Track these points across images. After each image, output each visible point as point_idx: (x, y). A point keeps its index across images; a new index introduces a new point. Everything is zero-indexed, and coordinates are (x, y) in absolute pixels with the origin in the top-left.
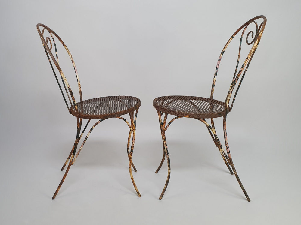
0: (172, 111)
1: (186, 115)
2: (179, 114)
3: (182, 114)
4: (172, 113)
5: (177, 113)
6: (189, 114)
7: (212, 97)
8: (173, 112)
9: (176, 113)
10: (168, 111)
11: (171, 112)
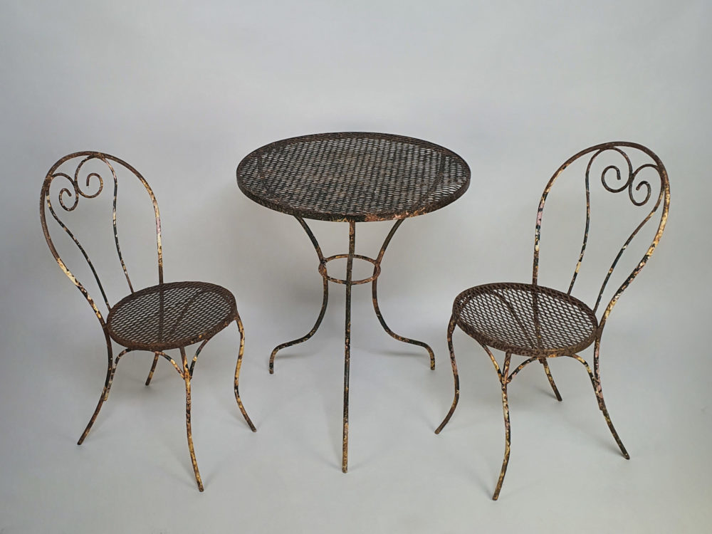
1: (552, 353)
3: (544, 353)
4: (523, 353)
7: (535, 280)
8: (525, 352)
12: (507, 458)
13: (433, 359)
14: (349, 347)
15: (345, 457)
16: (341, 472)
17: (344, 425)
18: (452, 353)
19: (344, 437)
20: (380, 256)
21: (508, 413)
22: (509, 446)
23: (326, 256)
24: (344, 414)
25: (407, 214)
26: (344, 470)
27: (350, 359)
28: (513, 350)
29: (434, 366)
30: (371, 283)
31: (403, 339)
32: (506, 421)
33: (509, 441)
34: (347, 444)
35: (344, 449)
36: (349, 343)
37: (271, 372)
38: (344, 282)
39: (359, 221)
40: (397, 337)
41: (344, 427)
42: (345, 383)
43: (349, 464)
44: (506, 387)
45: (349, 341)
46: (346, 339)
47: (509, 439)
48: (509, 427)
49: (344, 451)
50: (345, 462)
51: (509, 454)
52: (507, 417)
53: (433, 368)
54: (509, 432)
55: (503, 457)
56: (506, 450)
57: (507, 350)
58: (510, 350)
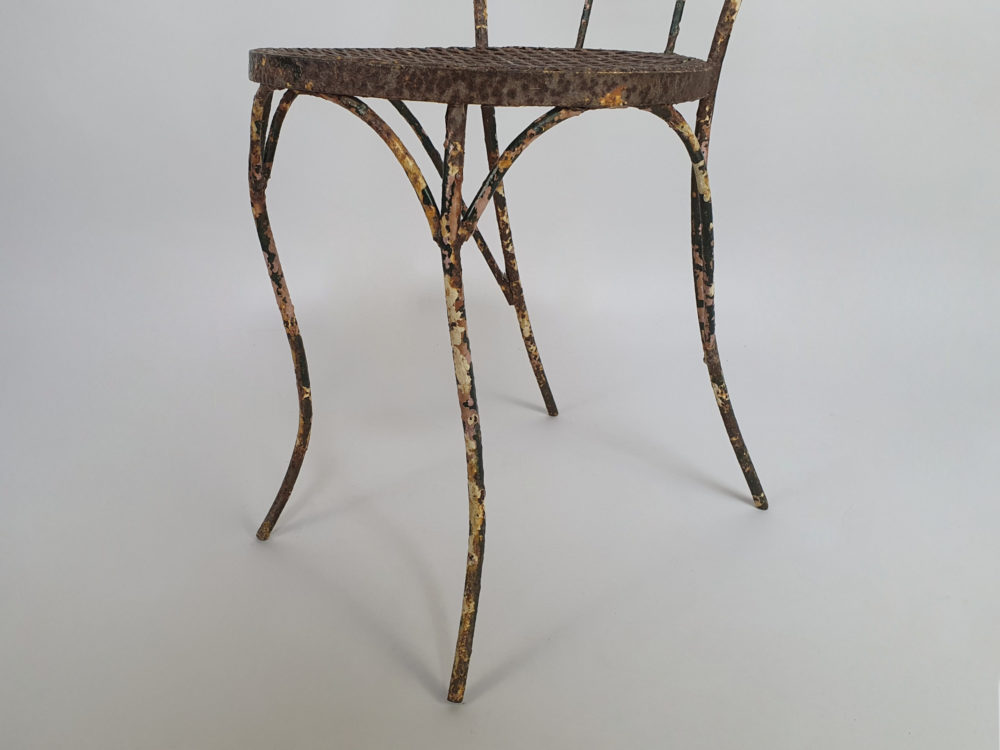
0: (517, 76)
1: (611, 86)
2: (566, 89)
3: (583, 87)
4: (512, 94)
5: (553, 85)
6: (624, 79)
7: (481, 35)
8: (517, 85)
9: (545, 88)
10: (478, 80)
11: (503, 81)
12: (479, 546)
18: (272, 259)
21: (470, 373)
22: (481, 501)
28: (471, 87)
32: (464, 405)
33: (481, 486)
44: (458, 258)
47: (477, 476)
48: (477, 427)
51: (482, 532)
52: (468, 388)
54: (479, 450)
55: (464, 546)
56: (473, 516)
57: (449, 93)
58: (462, 88)
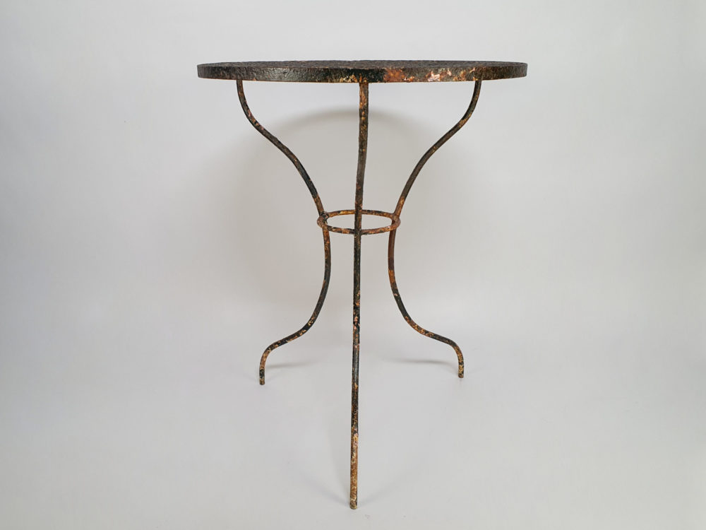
13: (461, 363)
14: (358, 328)
15: (353, 484)
16: (348, 508)
17: (353, 436)
19: (352, 455)
20: (400, 206)
23: (327, 209)
24: (353, 422)
25: (450, 73)
26: (353, 505)
27: (360, 345)
29: (463, 372)
30: (388, 234)
31: (426, 333)
34: (356, 465)
35: (352, 472)
36: (358, 322)
37: (262, 383)
38: (351, 232)
39: (374, 81)
40: (419, 329)
41: (352, 440)
42: (353, 379)
43: (360, 497)
45: (359, 319)
46: (354, 316)
49: (352, 475)
50: (353, 493)
53: (461, 375)
